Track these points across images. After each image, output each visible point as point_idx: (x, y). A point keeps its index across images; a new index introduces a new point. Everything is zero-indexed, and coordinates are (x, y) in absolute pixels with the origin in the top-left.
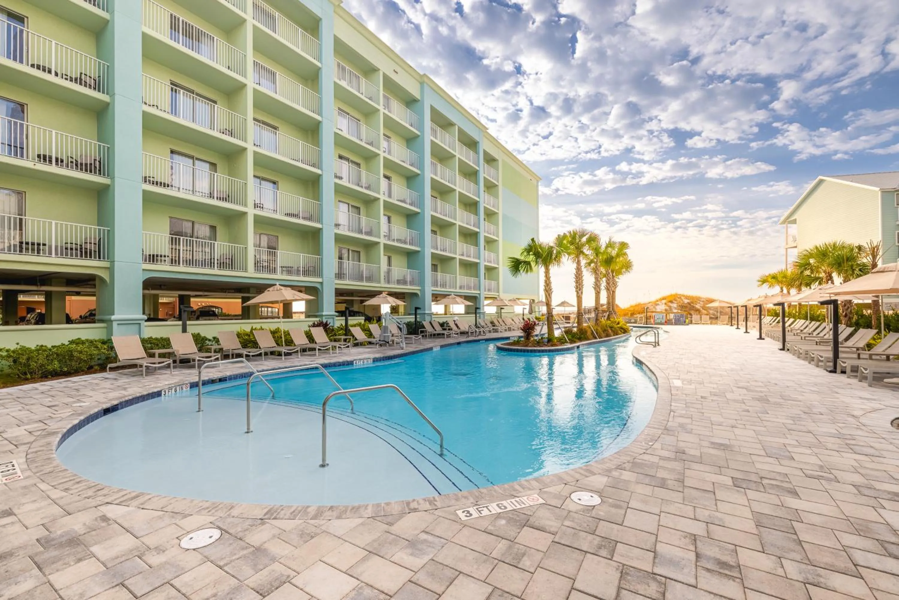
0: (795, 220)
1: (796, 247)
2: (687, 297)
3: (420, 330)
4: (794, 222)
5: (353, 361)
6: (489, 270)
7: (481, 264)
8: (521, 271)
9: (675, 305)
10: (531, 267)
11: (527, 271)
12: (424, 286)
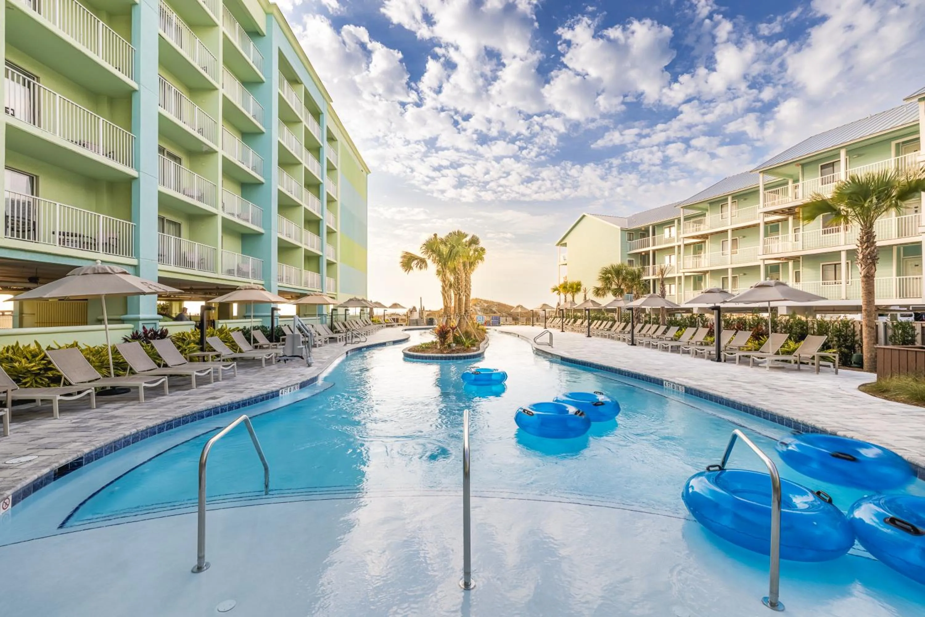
0: (566, 244)
1: (566, 264)
2: (486, 301)
3: (281, 338)
4: (565, 245)
5: (278, 391)
6: (330, 264)
7: (324, 257)
8: (414, 268)
9: (478, 308)
10: (426, 265)
11: (421, 268)
12: (270, 280)
